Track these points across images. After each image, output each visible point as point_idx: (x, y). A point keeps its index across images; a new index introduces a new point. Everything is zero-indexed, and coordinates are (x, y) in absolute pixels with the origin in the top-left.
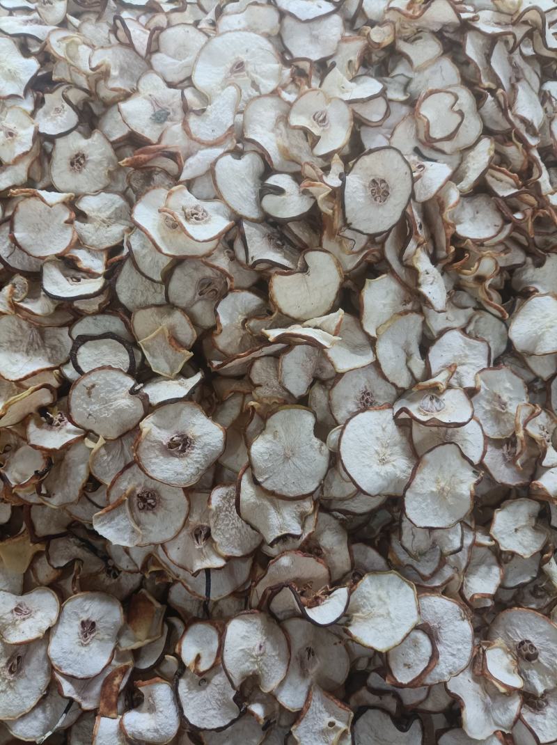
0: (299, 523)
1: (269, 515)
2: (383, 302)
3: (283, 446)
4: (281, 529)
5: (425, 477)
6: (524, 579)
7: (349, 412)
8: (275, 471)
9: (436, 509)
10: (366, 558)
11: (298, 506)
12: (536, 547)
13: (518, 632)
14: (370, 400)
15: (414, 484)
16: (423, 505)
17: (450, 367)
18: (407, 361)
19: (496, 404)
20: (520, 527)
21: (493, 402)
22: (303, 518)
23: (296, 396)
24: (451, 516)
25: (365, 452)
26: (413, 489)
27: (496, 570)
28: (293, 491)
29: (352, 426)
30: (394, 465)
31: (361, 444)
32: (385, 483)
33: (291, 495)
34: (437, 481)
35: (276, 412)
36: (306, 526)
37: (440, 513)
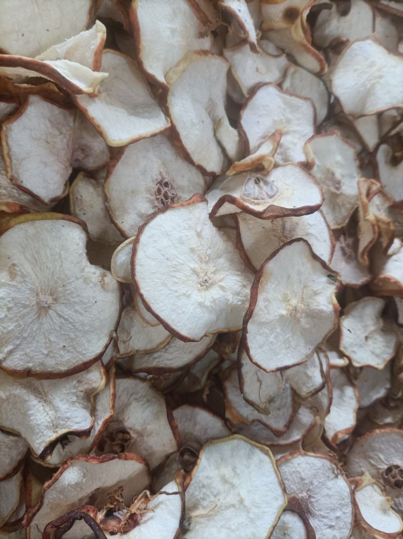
0: (85, 408)
1: (29, 410)
2: (170, 25)
3: (31, 289)
4: (55, 427)
5: (270, 296)
6: (378, 392)
7: (141, 216)
8: (25, 335)
9: (289, 338)
10: (195, 424)
11: (79, 382)
12: (388, 354)
13: (382, 457)
14: (170, 194)
15: (257, 309)
16: (271, 338)
17: (274, 135)
18: (215, 131)
19: (330, 183)
20: (369, 334)
21: (327, 182)
22: (91, 399)
23: (46, 200)
24: (307, 343)
25: (177, 274)
26: (255, 318)
27: (349, 391)
28: (64, 360)
29: (150, 237)
30: (222, 288)
32: (213, 317)
33: (63, 369)
34: (286, 299)
35: (6, 230)
36: (99, 407)
37: (293, 344)
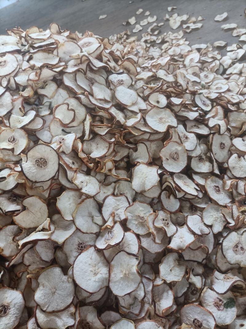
0: (72, 318)
1: (56, 322)
2: (69, 203)
3: (49, 289)
4: (64, 325)
5: (116, 272)
6: (184, 289)
7: (74, 257)
8: (50, 301)
9: (127, 284)
10: (111, 317)
11: (68, 311)
13: (191, 316)
14: (83, 246)
15: (111, 278)
16: (120, 285)
17: (112, 214)
18: (93, 220)
19: (139, 219)
20: (172, 268)
21: (138, 219)
22: (73, 315)
23: (49, 261)
24: (135, 283)
25: (86, 274)
26: (112, 281)
27: (170, 292)
28: (62, 306)
29: (76, 265)
30: (101, 274)
31: (83, 271)
32: (100, 283)
33: (62, 308)
34: (122, 272)
35: (40, 275)
36: (76, 317)
37: (129, 285)
